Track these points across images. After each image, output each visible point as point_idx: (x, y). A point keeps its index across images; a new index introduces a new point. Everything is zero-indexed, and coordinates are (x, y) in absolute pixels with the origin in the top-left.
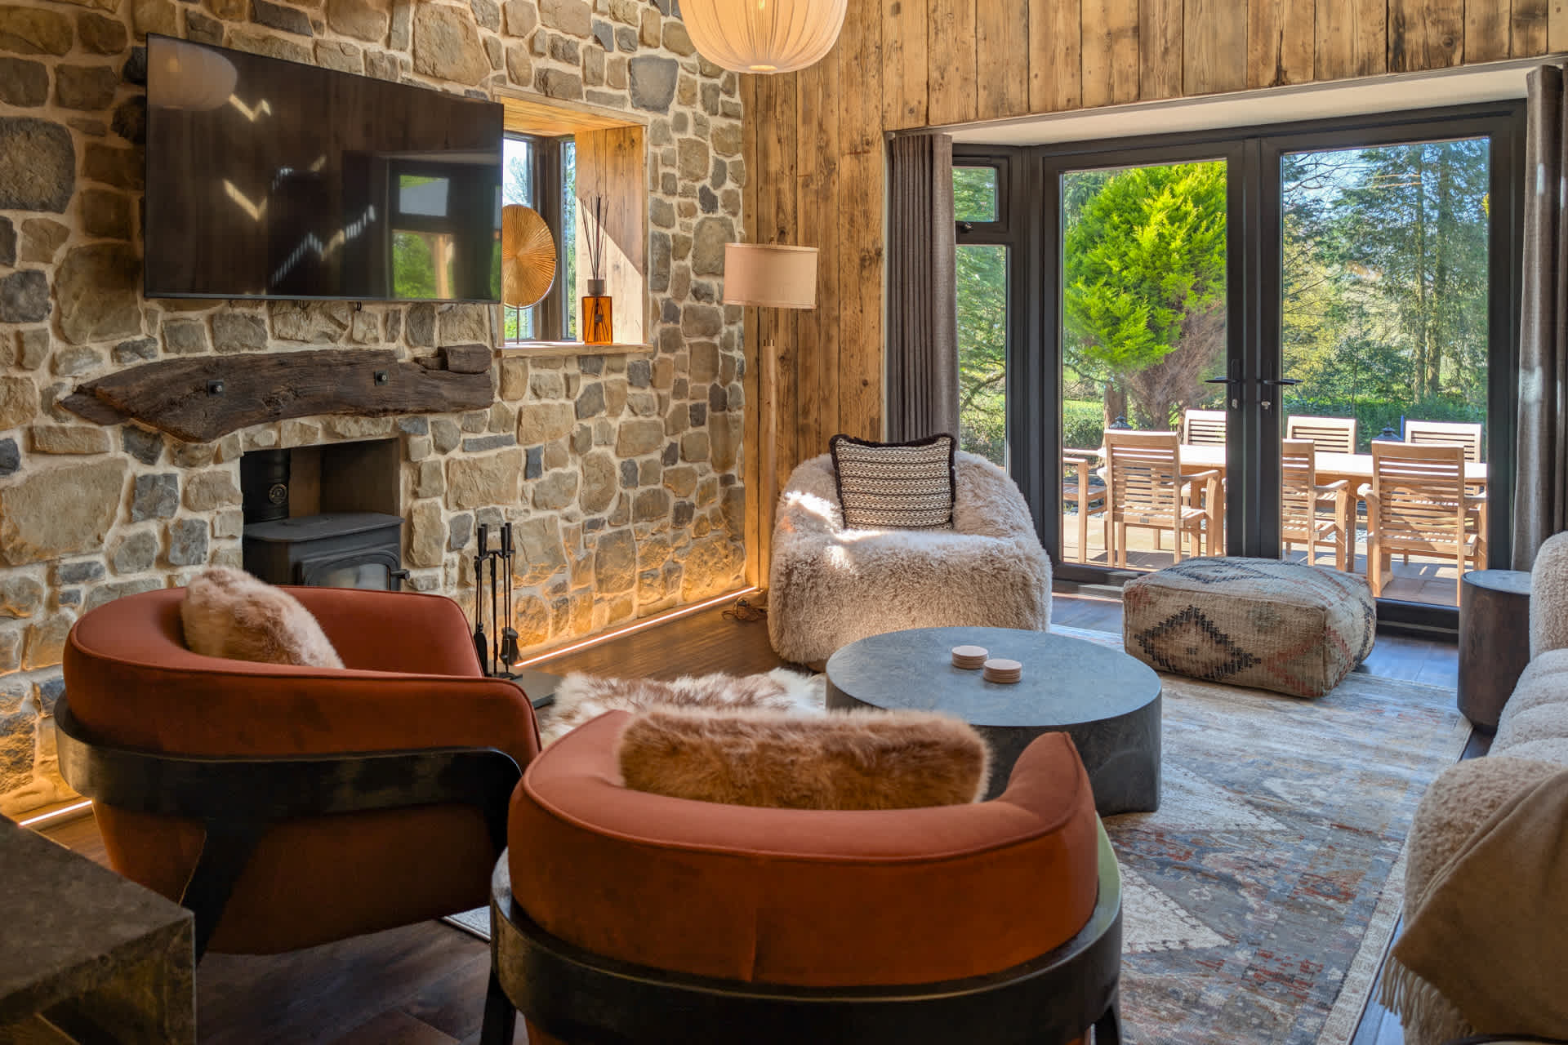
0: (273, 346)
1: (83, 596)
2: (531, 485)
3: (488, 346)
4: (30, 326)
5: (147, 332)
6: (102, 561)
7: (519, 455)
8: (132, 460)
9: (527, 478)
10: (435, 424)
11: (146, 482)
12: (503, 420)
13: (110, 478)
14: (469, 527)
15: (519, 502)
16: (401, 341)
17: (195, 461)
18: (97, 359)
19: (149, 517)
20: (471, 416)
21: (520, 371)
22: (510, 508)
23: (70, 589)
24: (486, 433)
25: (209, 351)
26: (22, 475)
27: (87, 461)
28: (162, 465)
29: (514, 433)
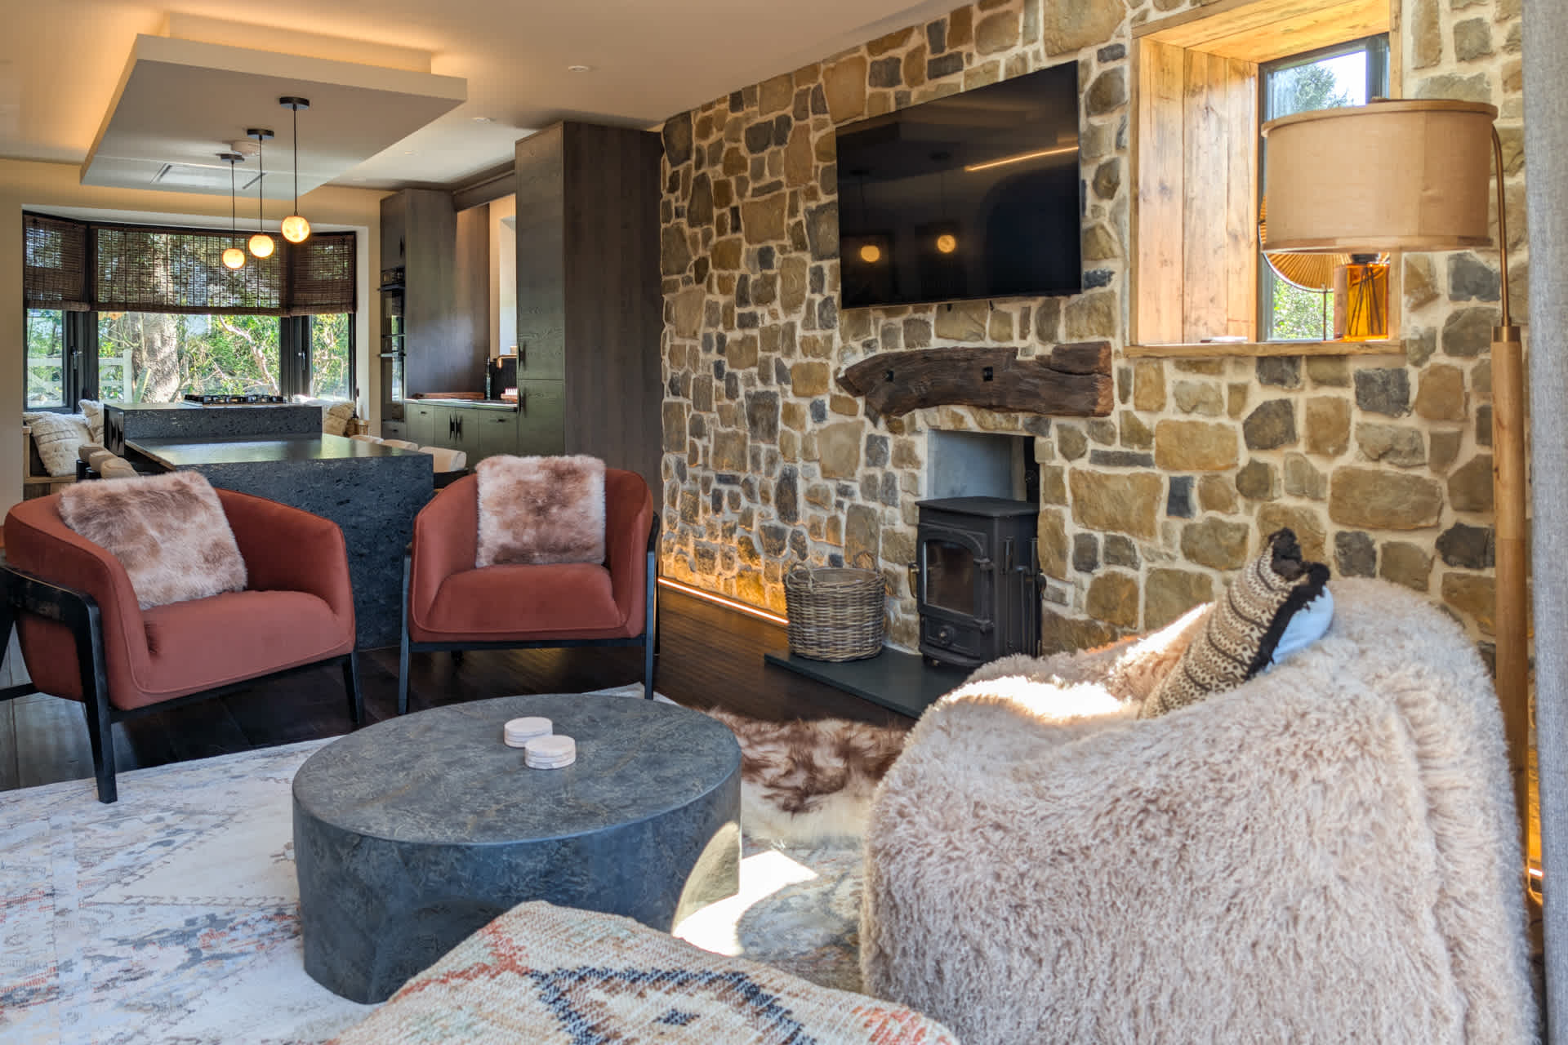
1: (846, 505)
2: (1178, 524)
3: (1116, 344)
4: (829, 332)
5: (874, 334)
6: (856, 487)
7: (1157, 480)
8: (868, 423)
9: (1169, 513)
10: (1060, 427)
11: (872, 439)
12: (1136, 434)
13: (855, 432)
14: (1095, 550)
15: (1160, 541)
16: (1032, 338)
17: (895, 429)
18: (854, 352)
19: (875, 465)
20: (1097, 424)
21: (1153, 374)
22: (1146, 544)
23: (841, 499)
24: (1117, 447)
25: (902, 348)
26: (826, 424)
27: (850, 420)
28: (882, 430)
29: (1153, 452)
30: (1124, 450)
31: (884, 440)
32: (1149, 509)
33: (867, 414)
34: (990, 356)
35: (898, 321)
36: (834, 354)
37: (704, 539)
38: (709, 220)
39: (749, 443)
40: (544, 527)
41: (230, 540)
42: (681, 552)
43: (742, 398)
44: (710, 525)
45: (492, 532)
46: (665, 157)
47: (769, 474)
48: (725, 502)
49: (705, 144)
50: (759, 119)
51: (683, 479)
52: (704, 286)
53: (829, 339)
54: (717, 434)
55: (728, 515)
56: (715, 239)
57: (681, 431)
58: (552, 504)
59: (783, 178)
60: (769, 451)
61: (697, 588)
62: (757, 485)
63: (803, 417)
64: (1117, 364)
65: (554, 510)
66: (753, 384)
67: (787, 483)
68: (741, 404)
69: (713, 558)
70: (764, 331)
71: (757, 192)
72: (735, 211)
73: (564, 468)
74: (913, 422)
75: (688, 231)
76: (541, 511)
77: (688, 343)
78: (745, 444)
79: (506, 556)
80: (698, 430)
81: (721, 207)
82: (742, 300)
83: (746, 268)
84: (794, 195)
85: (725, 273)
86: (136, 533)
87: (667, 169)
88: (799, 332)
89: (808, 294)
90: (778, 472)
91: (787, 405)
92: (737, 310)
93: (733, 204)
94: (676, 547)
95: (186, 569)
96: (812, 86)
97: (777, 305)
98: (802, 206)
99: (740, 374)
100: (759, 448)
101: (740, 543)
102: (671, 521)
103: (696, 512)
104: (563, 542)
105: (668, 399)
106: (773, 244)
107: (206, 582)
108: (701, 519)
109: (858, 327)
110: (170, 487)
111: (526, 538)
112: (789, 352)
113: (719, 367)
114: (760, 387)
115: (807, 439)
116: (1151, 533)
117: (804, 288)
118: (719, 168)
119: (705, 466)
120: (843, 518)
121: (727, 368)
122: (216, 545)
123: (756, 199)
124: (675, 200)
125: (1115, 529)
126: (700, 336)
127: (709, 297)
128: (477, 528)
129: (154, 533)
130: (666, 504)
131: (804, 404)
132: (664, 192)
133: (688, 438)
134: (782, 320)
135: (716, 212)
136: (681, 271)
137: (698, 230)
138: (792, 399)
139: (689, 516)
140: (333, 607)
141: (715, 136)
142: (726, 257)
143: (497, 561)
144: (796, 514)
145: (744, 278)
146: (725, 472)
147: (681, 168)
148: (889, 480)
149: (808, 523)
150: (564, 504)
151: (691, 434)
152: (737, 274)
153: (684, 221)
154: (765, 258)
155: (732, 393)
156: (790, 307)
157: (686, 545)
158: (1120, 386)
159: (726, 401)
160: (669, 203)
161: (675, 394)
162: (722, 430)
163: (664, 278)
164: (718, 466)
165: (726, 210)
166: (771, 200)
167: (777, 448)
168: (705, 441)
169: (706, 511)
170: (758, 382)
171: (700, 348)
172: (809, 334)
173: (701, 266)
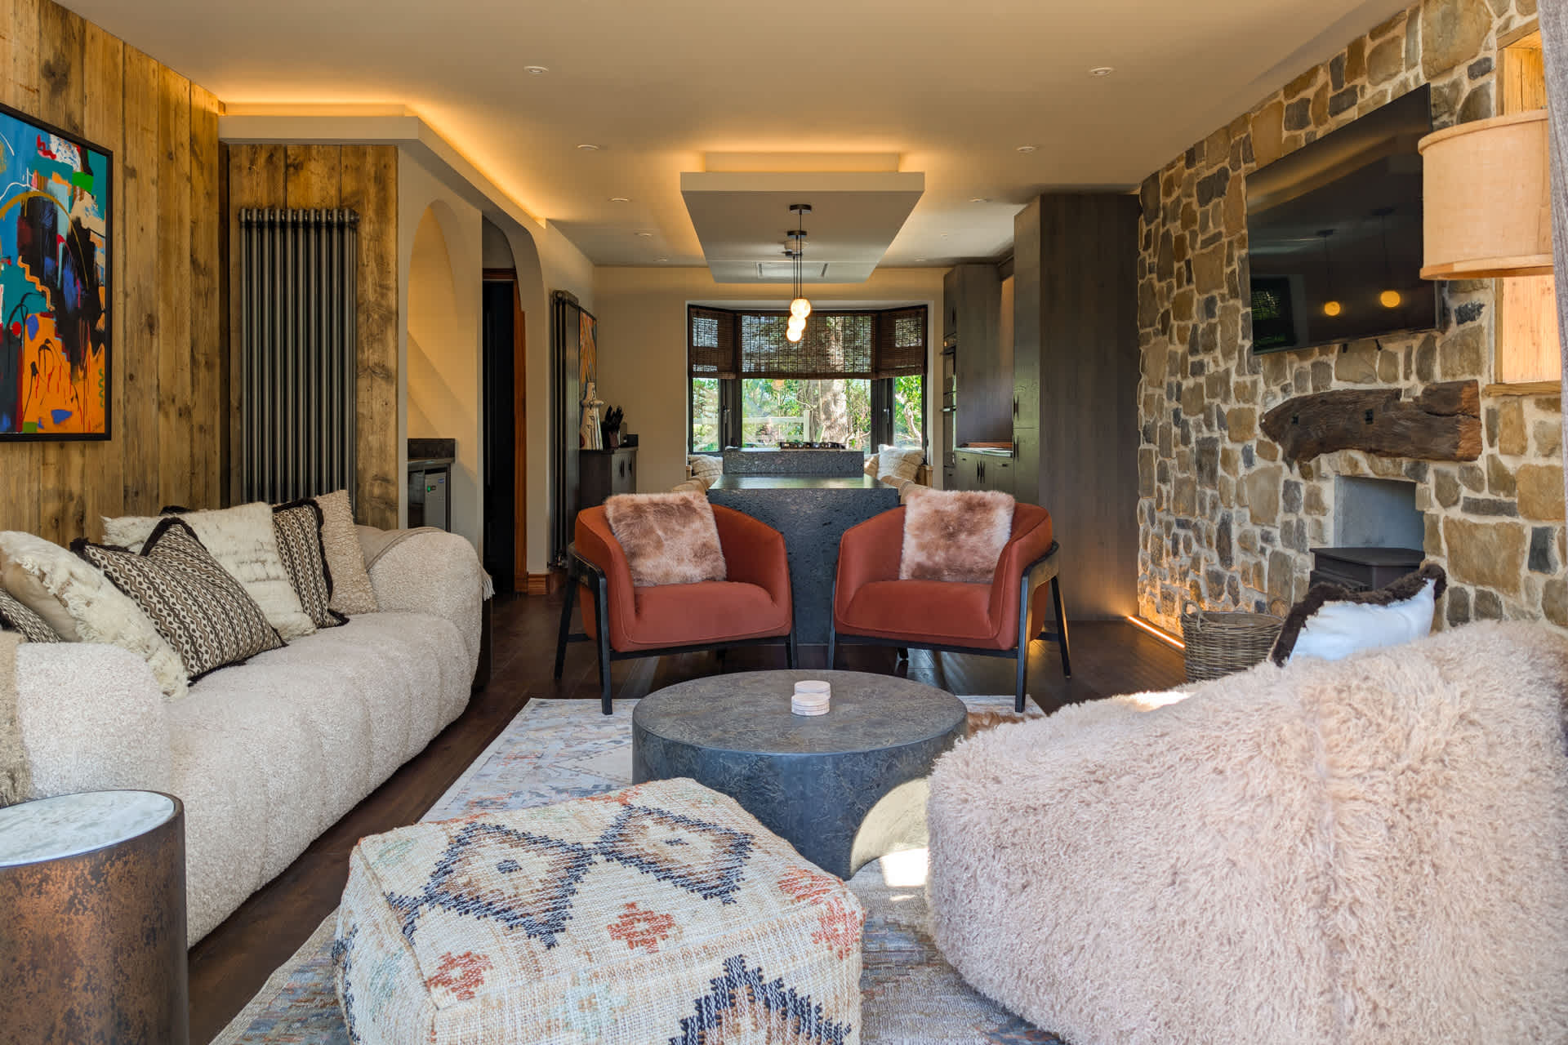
0: (1336, 385)
1: (1268, 552)
2: (1540, 579)
3: (1484, 381)
4: (1255, 377)
5: (1289, 379)
6: (1276, 533)
7: (1519, 530)
8: (1286, 468)
9: (1530, 567)
10: (1437, 472)
11: (1287, 484)
12: (1502, 480)
13: (1273, 476)
14: (1466, 605)
15: (1524, 597)
16: (1414, 378)
17: (1306, 474)
18: (1275, 397)
19: (1291, 511)
20: (1467, 468)
21: (1514, 415)
22: (1511, 601)
23: (1264, 545)
24: (1485, 494)
25: (1310, 392)
26: (1254, 469)
27: (1271, 465)
28: (1295, 475)
29: (1516, 501)
30: (1492, 497)
31: (1297, 485)
32: (1513, 563)
33: (1284, 459)
34: (1371, 398)
35: (1307, 365)
36: (1259, 399)
37: (1168, 582)
38: (1171, 274)
39: (1198, 488)
40: (952, 551)
41: (716, 542)
42: (1151, 594)
43: (1193, 444)
44: (1172, 569)
45: (912, 552)
46: (1142, 217)
47: (1212, 519)
48: (1181, 546)
49: (1169, 201)
50: (1207, 173)
51: (1153, 523)
52: (1167, 338)
53: (1254, 384)
54: (1177, 480)
55: (1184, 560)
56: (1175, 292)
57: (1151, 477)
58: (960, 531)
59: (1223, 229)
60: (1212, 495)
61: (1161, 629)
62: (1203, 529)
63: (1236, 462)
64: (1485, 404)
65: (963, 536)
66: (1200, 431)
67: (1225, 527)
68: (1192, 450)
69: (1173, 601)
70: (1208, 378)
71: (1205, 243)
72: (1188, 263)
73: (975, 501)
74: (1318, 468)
75: (1157, 285)
76: (951, 536)
77: (1158, 391)
78: (1195, 490)
79: (921, 572)
80: (1164, 479)
81: (1178, 261)
82: (1193, 350)
83: (1197, 319)
84: (1230, 243)
85: (1182, 323)
86: (648, 532)
87: (1144, 228)
88: (1234, 378)
89: (1240, 341)
90: (1218, 519)
91: (1225, 451)
92: (1191, 359)
93: (1187, 258)
94: (1148, 589)
95: (680, 560)
96: (1244, 135)
97: (1218, 353)
98: (1236, 254)
99: (1191, 420)
100: (1205, 493)
101: (1191, 587)
102: (1144, 564)
103: (1161, 554)
104: (967, 565)
105: (1143, 446)
106: (1215, 293)
107: (694, 571)
108: (1165, 562)
109: (1277, 372)
110: (678, 502)
111: (937, 559)
112: (1225, 400)
113: (1176, 413)
114: (1206, 434)
115: (1239, 484)
116: (1515, 589)
117: (1237, 336)
118: (1179, 223)
119: (1168, 510)
120: (1266, 564)
121: (1183, 416)
122: (704, 545)
123: (1204, 251)
124: (1149, 257)
125: (1483, 584)
126: (1165, 386)
127: (1171, 347)
128: (902, 548)
129: (660, 533)
130: (1141, 547)
131: (1239, 448)
132: (1141, 250)
133: (1156, 484)
134: (1222, 367)
135: (1176, 265)
136: (1151, 325)
137: (1164, 284)
138: (1229, 445)
139: (1156, 560)
140: (774, 598)
141: (1177, 192)
142: (1182, 308)
143: (914, 576)
144: (1231, 559)
145: (1195, 327)
146: (1182, 516)
147: (1153, 227)
148: (1301, 525)
149: (1240, 569)
150: (971, 533)
151: (1159, 480)
152: (1190, 324)
153: (1154, 276)
154: (1209, 307)
155: (1185, 440)
156: (1227, 355)
157: (1154, 586)
158: (1488, 429)
159: (1182, 448)
160: (1144, 259)
161: (1149, 441)
162: (1180, 476)
163: (1142, 331)
164: (1177, 511)
165: (1183, 263)
166: (1214, 251)
167: (1217, 493)
168: (1168, 487)
169: (1168, 555)
170: (1204, 428)
171: (1165, 397)
172: (1241, 379)
173: (1165, 317)
